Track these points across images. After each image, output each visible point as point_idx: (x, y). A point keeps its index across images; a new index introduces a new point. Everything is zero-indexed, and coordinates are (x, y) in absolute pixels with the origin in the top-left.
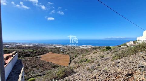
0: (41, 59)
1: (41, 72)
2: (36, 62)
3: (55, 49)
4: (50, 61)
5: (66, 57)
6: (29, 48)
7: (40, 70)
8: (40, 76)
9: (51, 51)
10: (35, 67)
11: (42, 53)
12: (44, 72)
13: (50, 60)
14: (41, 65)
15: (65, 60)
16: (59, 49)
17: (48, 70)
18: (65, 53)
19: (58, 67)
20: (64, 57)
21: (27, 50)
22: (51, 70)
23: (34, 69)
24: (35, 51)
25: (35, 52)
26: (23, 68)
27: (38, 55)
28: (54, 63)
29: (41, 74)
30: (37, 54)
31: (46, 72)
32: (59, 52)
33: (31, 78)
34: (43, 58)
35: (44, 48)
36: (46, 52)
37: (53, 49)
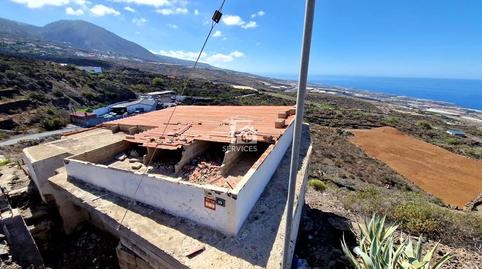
0: (352, 140)
1: (344, 177)
2: (336, 144)
3: (417, 118)
4: (382, 157)
5: (464, 169)
6: (326, 99)
7: (342, 170)
8: (340, 186)
9: (394, 124)
10: (331, 157)
11: (358, 122)
12: (353, 182)
13: (382, 154)
14: (349, 159)
15: (453, 176)
16: (436, 122)
17: (367, 183)
18: (463, 149)
19: (409, 189)
20: (456, 166)
21: (319, 105)
22: (378, 189)
23: (327, 160)
24: (338, 112)
25: (340, 116)
27: (347, 125)
28: (394, 168)
29: (342, 181)
30: (342, 122)
31: (358, 183)
32: (432, 136)
33: (315, 177)
34: (360, 138)
35: (369, 107)
36: (374, 123)
37: (404, 116)
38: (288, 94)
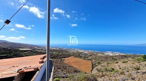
0: (65, 62)
1: (65, 74)
2: (61, 64)
3: (77, 53)
5: (87, 63)
6: (56, 51)
7: (64, 72)
8: (64, 77)
9: (73, 55)
10: (60, 68)
11: (65, 56)
12: (67, 75)
13: (72, 64)
14: (65, 67)
15: (86, 65)
16: (81, 54)
17: (70, 74)
18: (86, 59)
19: (80, 72)
20: (86, 63)
21: (54, 53)
22: (73, 74)
23: (59, 70)
24: (60, 54)
25: (61, 55)
26: (53, 68)
27: (63, 58)
28: (76, 67)
29: (64, 76)
30: (61, 57)
31: (69, 75)
32: (81, 57)
33: (56, 77)
34: (67, 60)
35: (67, 52)
36: (69, 56)
37: (75, 53)
38: (44, 50)
